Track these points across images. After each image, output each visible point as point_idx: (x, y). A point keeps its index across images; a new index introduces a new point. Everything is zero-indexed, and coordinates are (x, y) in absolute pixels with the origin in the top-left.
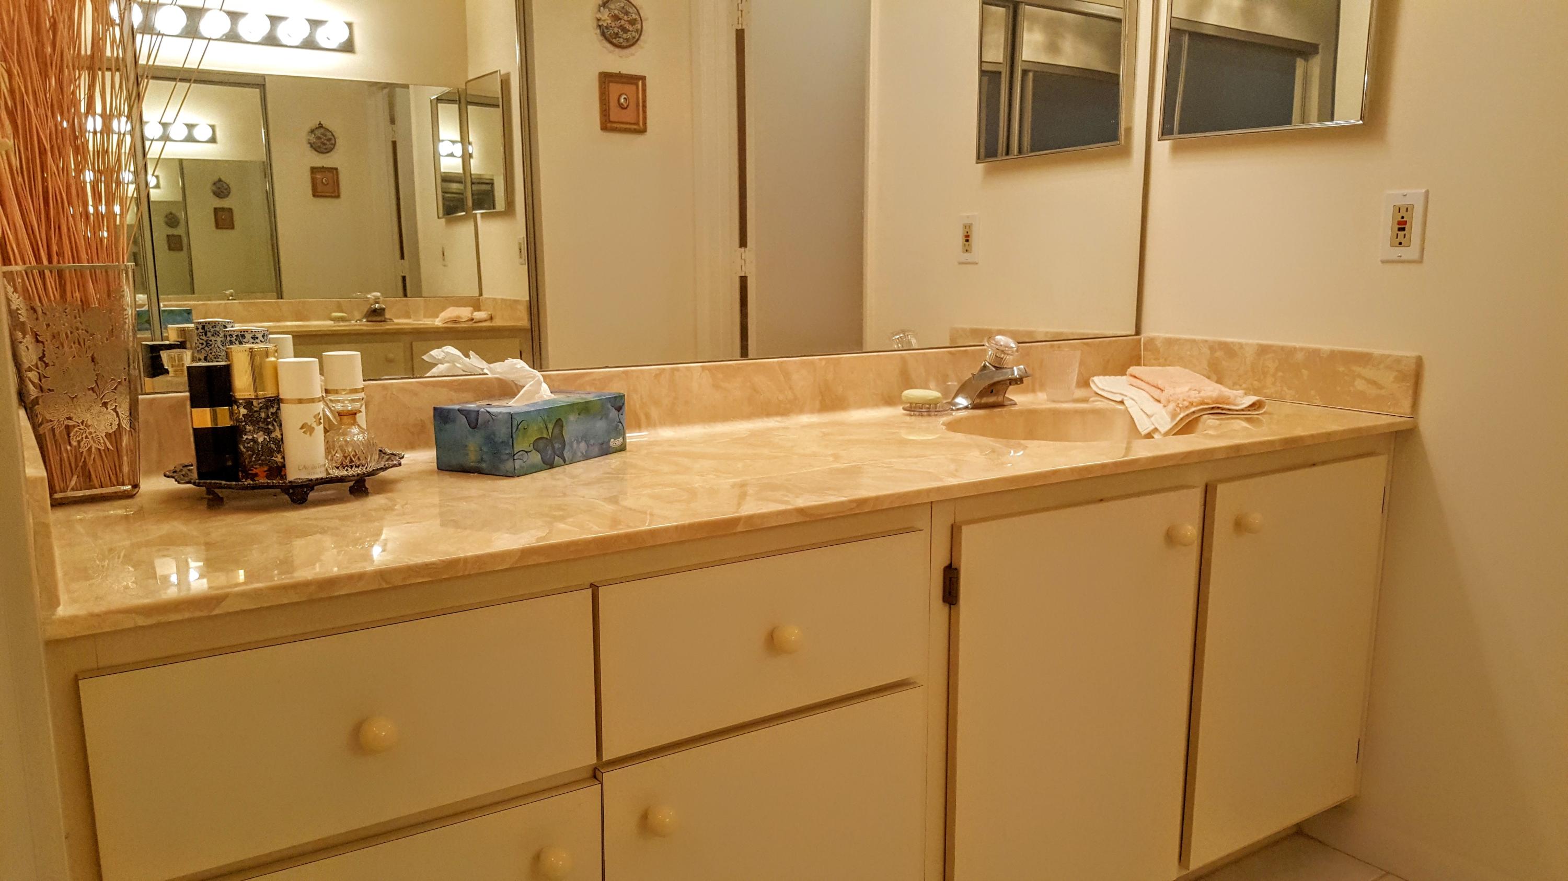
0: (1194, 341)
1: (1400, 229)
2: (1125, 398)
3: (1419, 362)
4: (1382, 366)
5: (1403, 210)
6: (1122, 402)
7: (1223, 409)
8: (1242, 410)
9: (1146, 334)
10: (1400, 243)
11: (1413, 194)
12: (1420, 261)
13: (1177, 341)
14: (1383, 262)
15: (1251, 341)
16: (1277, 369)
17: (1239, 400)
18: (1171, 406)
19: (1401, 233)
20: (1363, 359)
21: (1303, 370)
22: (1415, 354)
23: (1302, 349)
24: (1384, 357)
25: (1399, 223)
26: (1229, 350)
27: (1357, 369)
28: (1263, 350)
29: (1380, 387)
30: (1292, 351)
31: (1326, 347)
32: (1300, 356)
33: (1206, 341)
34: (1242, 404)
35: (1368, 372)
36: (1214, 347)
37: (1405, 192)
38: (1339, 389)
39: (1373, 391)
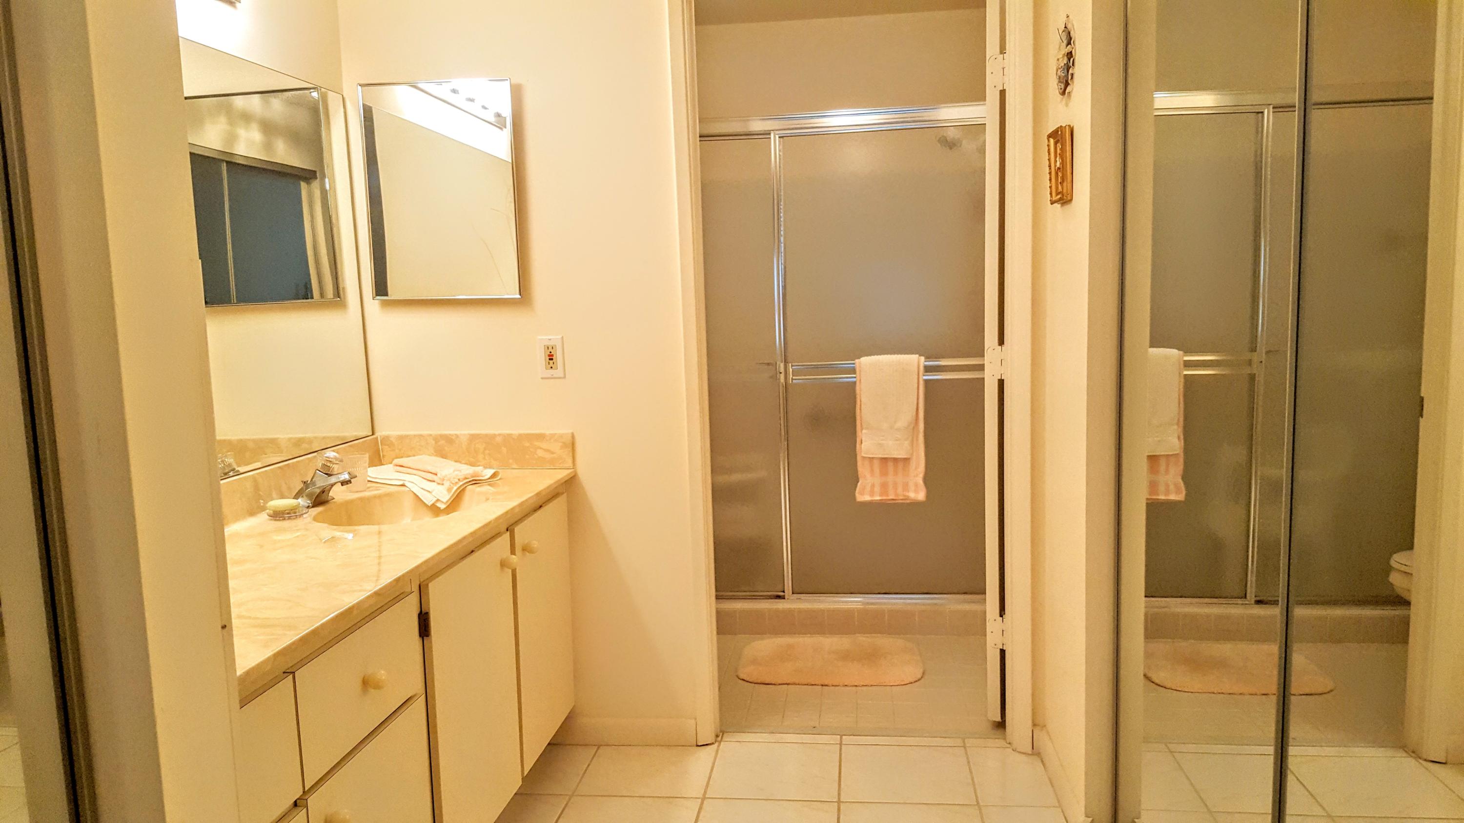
0: (421, 436)
1: (550, 359)
2: (405, 482)
3: (573, 437)
4: (552, 441)
5: (550, 348)
6: (403, 485)
7: (476, 480)
8: (489, 478)
9: (379, 434)
10: (552, 368)
11: (554, 338)
12: (565, 377)
13: (407, 436)
14: (542, 378)
15: (463, 432)
16: (485, 449)
17: (483, 474)
18: (447, 484)
19: (551, 362)
20: (541, 437)
21: (503, 448)
22: (570, 431)
23: (499, 435)
24: (553, 435)
25: (549, 356)
26: (449, 440)
27: (537, 444)
28: (473, 438)
29: (553, 453)
30: (494, 436)
31: (515, 432)
32: (499, 439)
33: (431, 435)
34: (486, 475)
35: (544, 445)
36: (437, 438)
37: (550, 337)
38: (527, 456)
39: (548, 456)
